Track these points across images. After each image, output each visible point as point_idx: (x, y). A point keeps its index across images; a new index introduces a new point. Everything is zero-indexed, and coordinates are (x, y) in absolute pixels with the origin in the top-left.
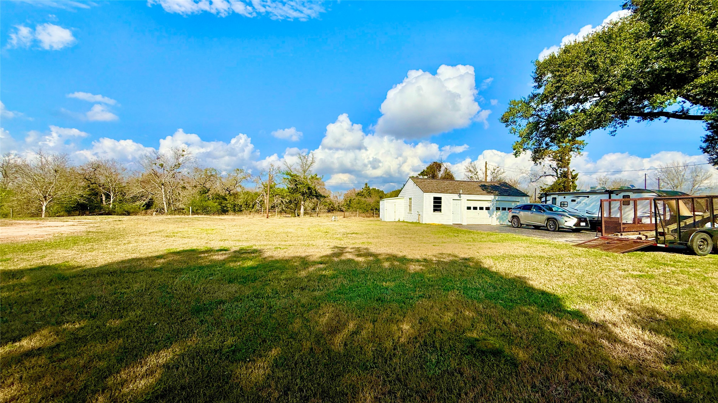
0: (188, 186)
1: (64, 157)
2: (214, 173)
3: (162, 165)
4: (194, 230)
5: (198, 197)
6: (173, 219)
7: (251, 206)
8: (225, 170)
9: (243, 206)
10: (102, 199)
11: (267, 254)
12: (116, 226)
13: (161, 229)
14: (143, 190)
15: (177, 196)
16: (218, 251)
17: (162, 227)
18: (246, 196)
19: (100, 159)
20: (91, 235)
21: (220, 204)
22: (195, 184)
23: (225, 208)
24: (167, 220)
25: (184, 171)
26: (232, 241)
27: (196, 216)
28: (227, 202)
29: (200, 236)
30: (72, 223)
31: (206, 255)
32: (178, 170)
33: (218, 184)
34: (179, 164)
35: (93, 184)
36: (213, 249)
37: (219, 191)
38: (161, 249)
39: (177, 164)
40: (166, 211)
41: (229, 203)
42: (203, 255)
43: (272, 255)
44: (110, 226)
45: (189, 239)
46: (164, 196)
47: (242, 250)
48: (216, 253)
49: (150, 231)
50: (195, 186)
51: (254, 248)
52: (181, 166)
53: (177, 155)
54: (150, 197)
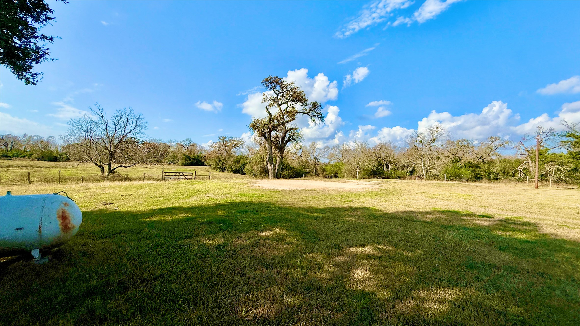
0: (442, 156)
1: (365, 143)
2: (466, 144)
3: (421, 142)
4: (452, 194)
5: (451, 165)
6: (432, 183)
7: (511, 174)
8: (477, 140)
9: (500, 174)
10: (384, 168)
11: (548, 230)
12: (395, 187)
13: (425, 191)
14: (408, 161)
15: (433, 165)
16: (480, 216)
17: (425, 189)
18: (504, 164)
19: (383, 142)
20: (383, 192)
21: (473, 171)
22: (448, 154)
23: (479, 176)
24: (428, 184)
25: (438, 144)
26: (494, 209)
27: (451, 182)
28: (480, 170)
29: (458, 200)
30: (372, 183)
31: (469, 218)
32: (434, 144)
33: (470, 153)
34: (434, 139)
35: (379, 158)
36: (475, 214)
37: (471, 160)
38: (428, 207)
39: (432, 139)
40: (425, 177)
41: (483, 171)
42: (465, 218)
43: (555, 232)
44: (392, 186)
45: (449, 202)
46: (423, 165)
47: (508, 219)
48: (479, 218)
49: (417, 192)
50: (449, 157)
51: (525, 220)
52: (435, 140)
53: (432, 132)
54: (413, 166)
